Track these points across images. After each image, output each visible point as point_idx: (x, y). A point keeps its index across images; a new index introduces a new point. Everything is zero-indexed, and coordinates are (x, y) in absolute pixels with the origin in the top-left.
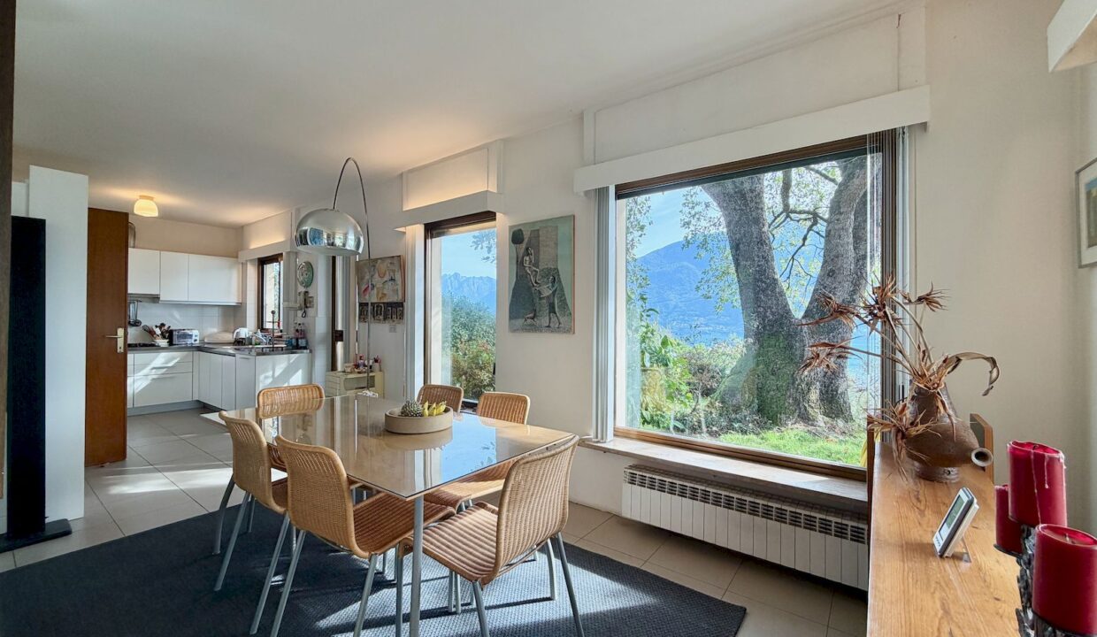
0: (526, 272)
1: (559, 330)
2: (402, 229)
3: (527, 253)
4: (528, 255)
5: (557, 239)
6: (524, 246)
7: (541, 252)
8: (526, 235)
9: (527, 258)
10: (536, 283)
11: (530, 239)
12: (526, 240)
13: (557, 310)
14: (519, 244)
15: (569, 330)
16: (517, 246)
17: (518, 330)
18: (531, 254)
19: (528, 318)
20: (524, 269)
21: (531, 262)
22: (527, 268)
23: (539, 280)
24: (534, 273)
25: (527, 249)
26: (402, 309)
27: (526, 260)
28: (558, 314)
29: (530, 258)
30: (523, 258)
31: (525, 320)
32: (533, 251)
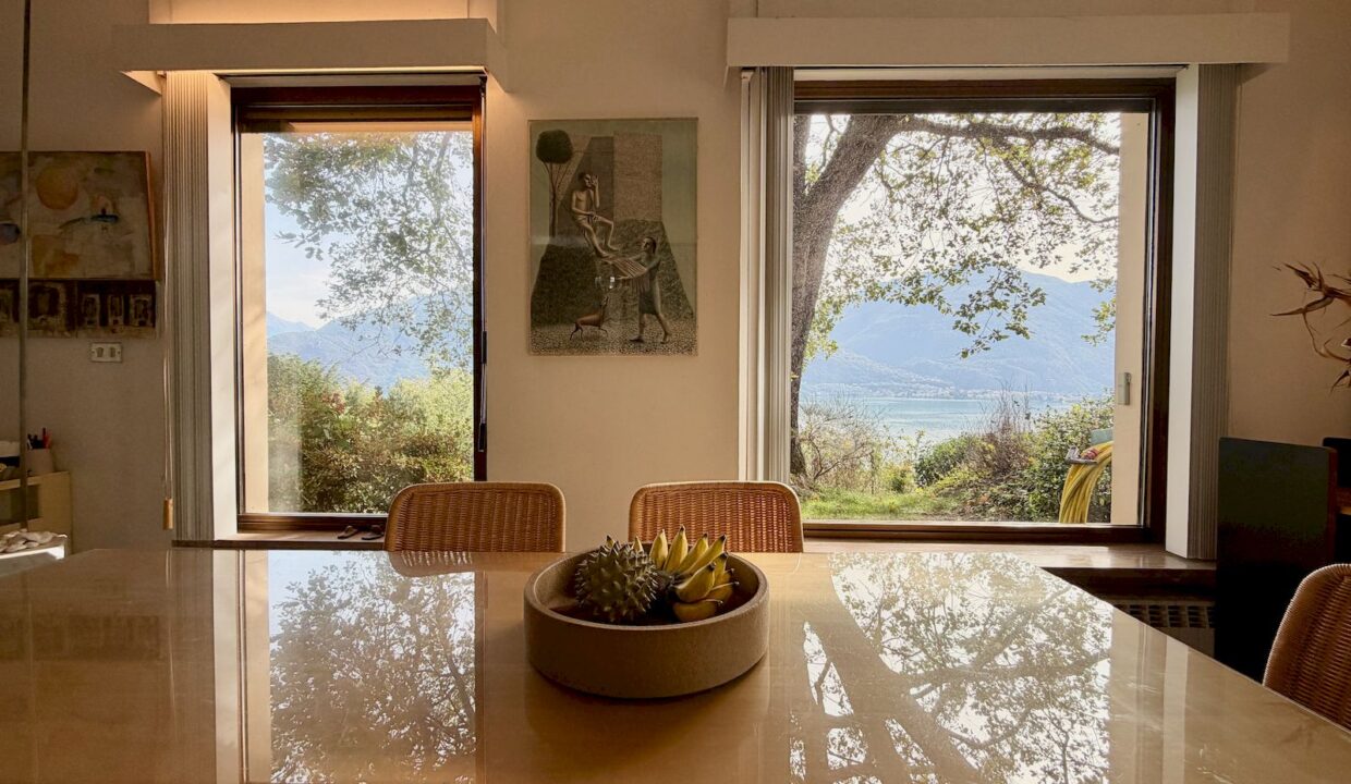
0: (578, 224)
1: (663, 345)
3: (581, 182)
4: (584, 188)
5: (660, 163)
6: (573, 167)
7: (619, 187)
8: (579, 143)
9: (583, 196)
10: (606, 249)
11: (587, 157)
12: (577, 158)
13: (659, 306)
14: (558, 162)
15: (689, 347)
16: (554, 166)
17: (556, 349)
18: (593, 188)
19: (585, 323)
20: (574, 219)
21: (591, 204)
22: (581, 217)
23: (613, 243)
24: (599, 228)
25: (581, 176)
26: (148, 298)
27: (578, 200)
28: (662, 316)
29: (589, 195)
30: (570, 194)
31: (577, 328)
32: (596, 182)
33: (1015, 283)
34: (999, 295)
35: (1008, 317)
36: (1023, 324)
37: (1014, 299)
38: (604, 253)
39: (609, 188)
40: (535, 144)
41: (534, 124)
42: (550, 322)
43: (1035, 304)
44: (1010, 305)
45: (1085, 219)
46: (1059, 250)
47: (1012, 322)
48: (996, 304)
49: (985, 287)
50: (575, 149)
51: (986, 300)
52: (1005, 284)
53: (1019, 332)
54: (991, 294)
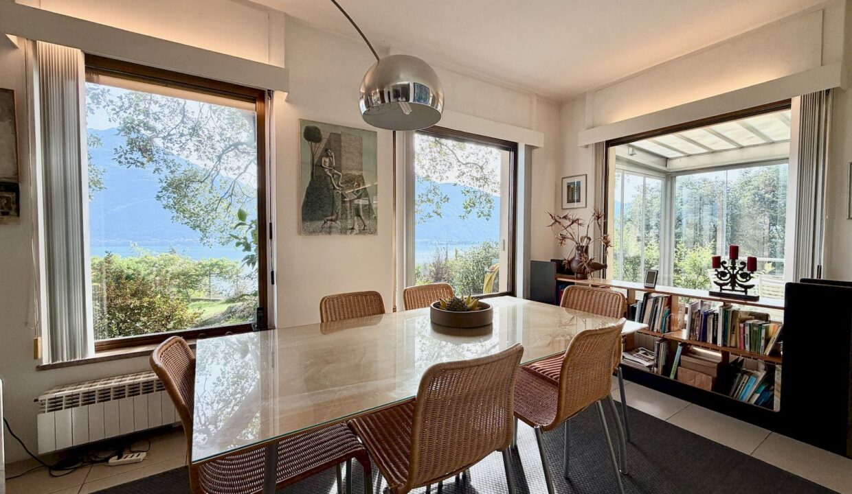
0: (325, 173)
1: (363, 231)
2: (13, 38)
3: (326, 152)
4: (327, 156)
5: (361, 149)
6: (322, 145)
7: (344, 158)
8: (325, 135)
9: (327, 160)
10: (338, 186)
11: (329, 141)
12: (324, 141)
13: (361, 213)
14: (314, 142)
15: (374, 232)
16: (313, 143)
17: (313, 232)
18: (332, 157)
19: (328, 220)
20: (323, 170)
21: (331, 163)
22: (326, 170)
23: (341, 184)
24: (335, 176)
25: (326, 150)
26: (12, 196)
27: (325, 161)
28: (363, 218)
29: (330, 160)
30: (321, 158)
31: (325, 222)
32: (333, 154)
33: (437, 191)
34: (430, 196)
35: (434, 207)
36: (439, 211)
37: (437, 199)
38: (337, 187)
39: (339, 157)
40: (303, 131)
41: (302, 121)
42: (311, 220)
43: (444, 202)
44: (435, 201)
45: (459, 161)
46: (447, 174)
47: (435, 210)
48: (429, 200)
49: (425, 192)
50: (323, 137)
51: (425, 198)
52: (433, 192)
53: (438, 214)
54: (427, 195)
